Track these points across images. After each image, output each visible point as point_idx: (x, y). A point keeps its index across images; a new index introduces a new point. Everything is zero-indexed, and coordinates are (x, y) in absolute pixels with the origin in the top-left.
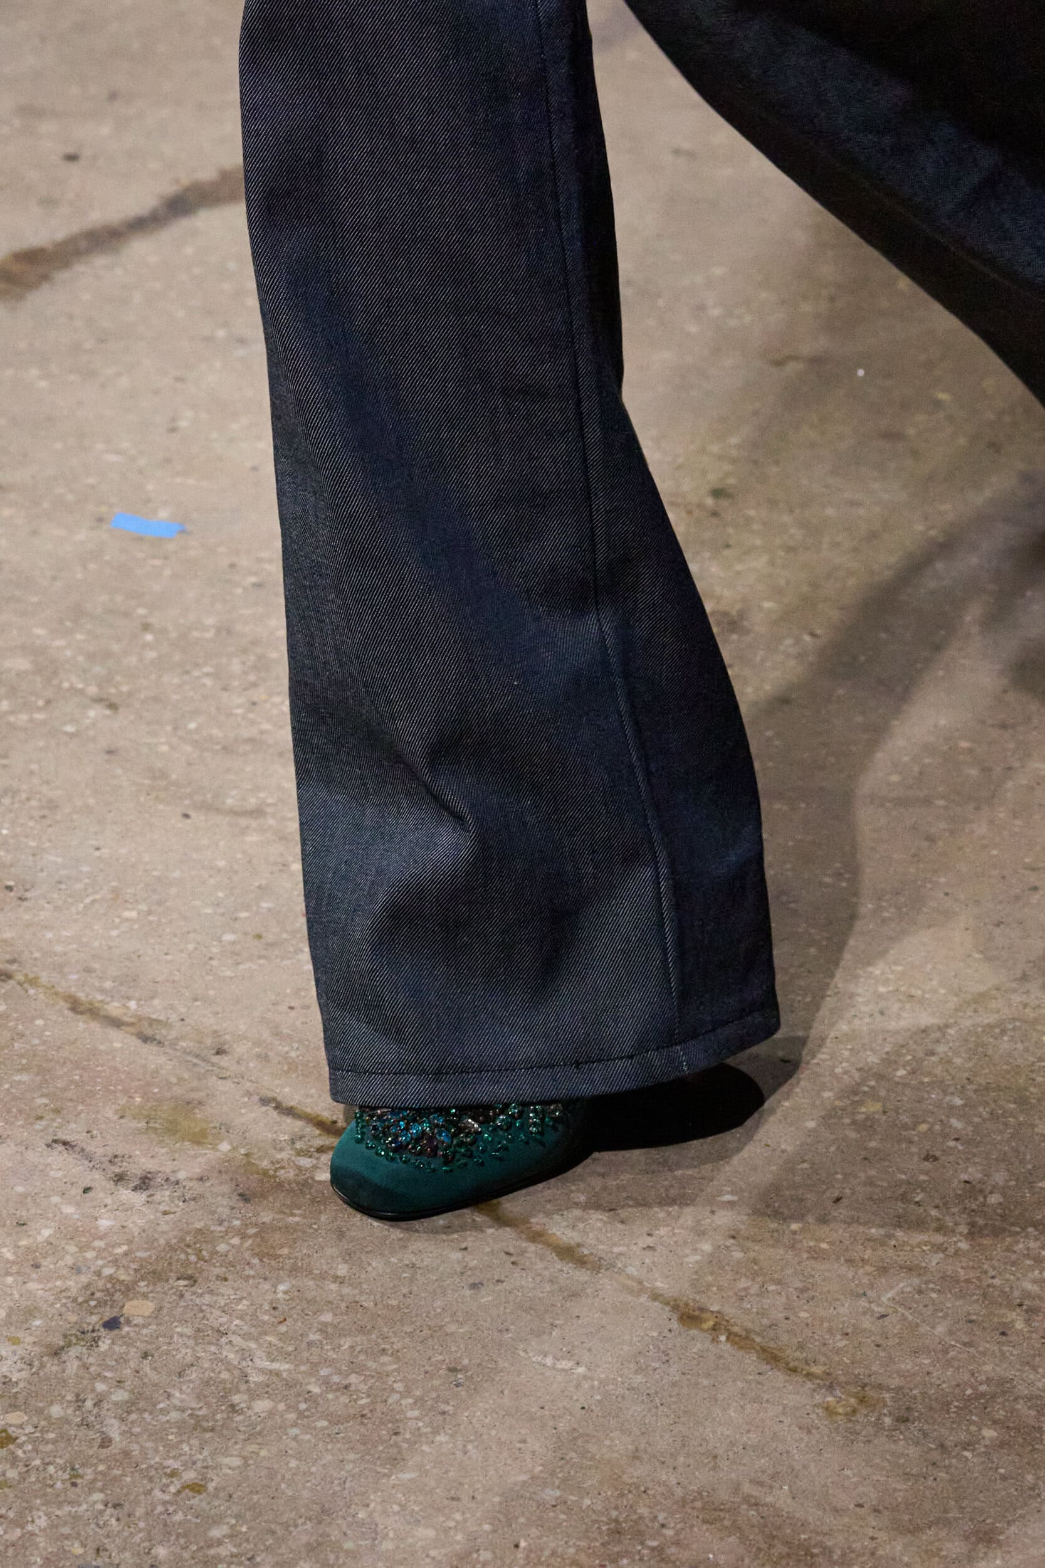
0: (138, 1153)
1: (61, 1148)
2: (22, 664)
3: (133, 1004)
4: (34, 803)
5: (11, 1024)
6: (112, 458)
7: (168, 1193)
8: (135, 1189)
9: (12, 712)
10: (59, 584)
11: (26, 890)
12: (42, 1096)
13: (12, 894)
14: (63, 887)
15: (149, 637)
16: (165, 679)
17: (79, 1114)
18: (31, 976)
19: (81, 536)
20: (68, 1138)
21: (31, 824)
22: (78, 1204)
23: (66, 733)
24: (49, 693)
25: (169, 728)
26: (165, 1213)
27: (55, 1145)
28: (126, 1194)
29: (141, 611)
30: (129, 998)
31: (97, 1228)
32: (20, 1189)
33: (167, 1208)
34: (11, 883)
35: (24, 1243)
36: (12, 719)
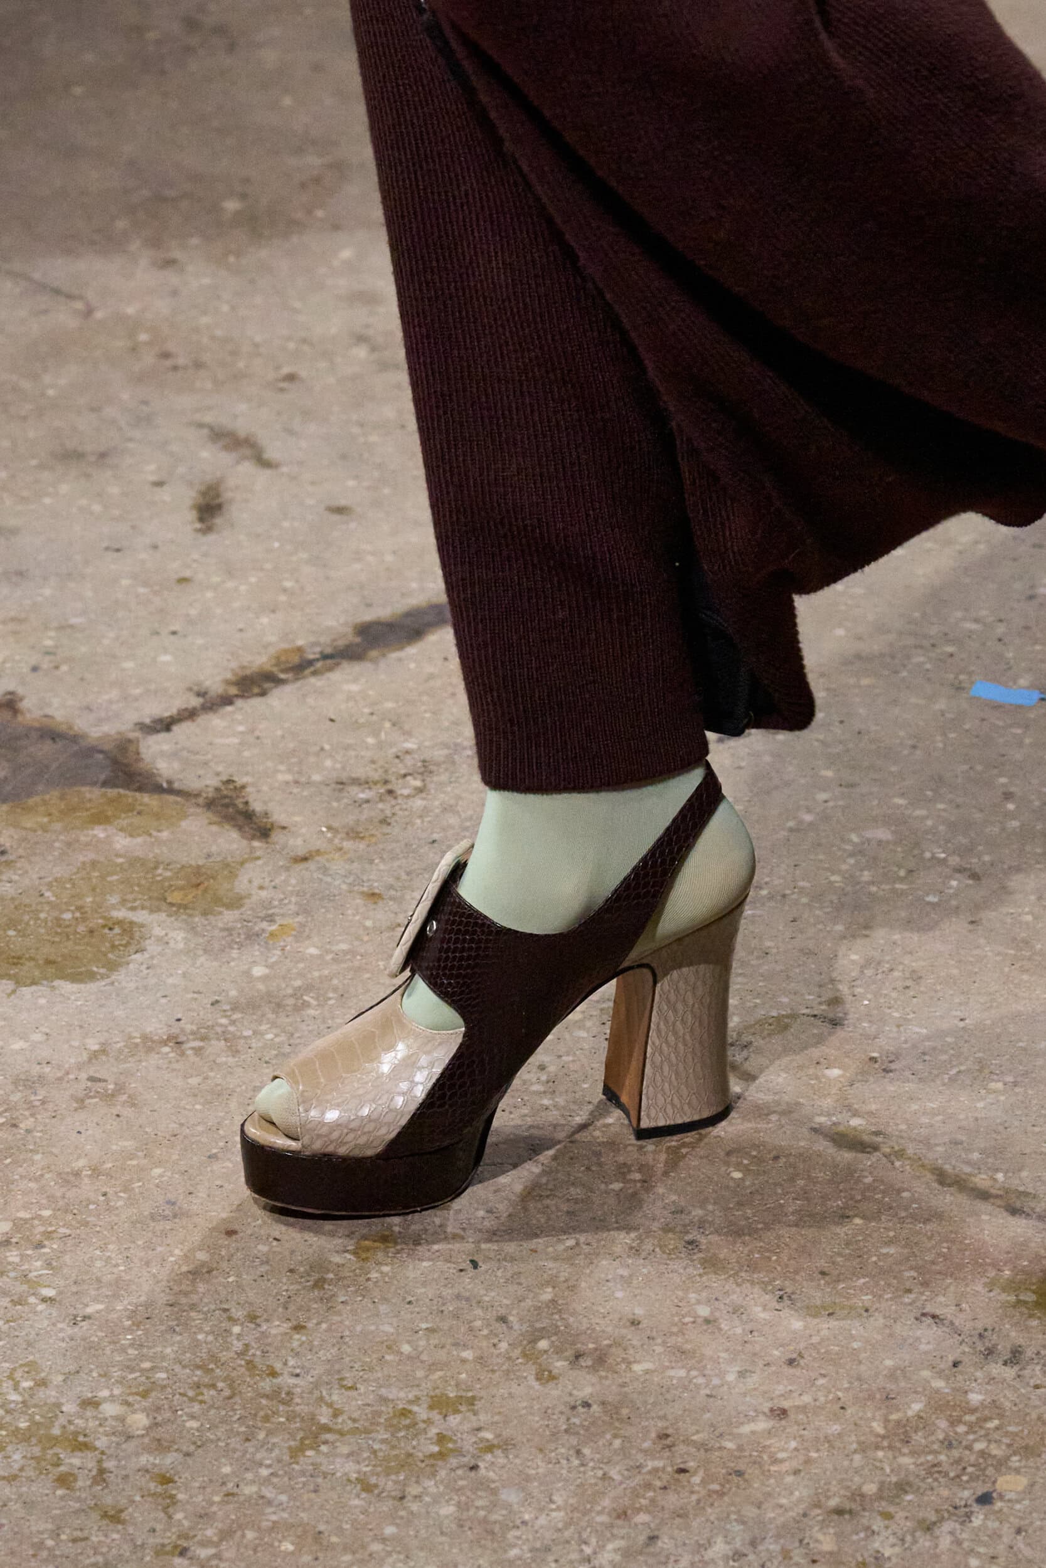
0: (1007, 1326)
1: (929, 1320)
2: (883, 834)
3: (1000, 1176)
4: (896, 974)
5: (879, 1196)
6: (974, 626)
7: (1038, 1368)
8: (1005, 1363)
9: (873, 883)
10: (918, 752)
11: (891, 1062)
12: (911, 1268)
13: (876, 1066)
14: (927, 1058)
15: (1011, 806)
16: (1028, 848)
17: (948, 1287)
18: (897, 1148)
19: (941, 705)
20: (938, 1312)
21: (894, 995)
22: (947, 1379)
23: (929, 903)
24: (911, 864)
25: (1033, 898)
26: (1037, 1387)
27: (924, 1319)
28: (996, 1369)
29: (1003, 780)
30: (997, 1170)
31: (967, 1403)
32: (889, 1363)
33: (1039, 1382)
34: (875, 1055)
35: (894, 1417)
36: (874, 889)
